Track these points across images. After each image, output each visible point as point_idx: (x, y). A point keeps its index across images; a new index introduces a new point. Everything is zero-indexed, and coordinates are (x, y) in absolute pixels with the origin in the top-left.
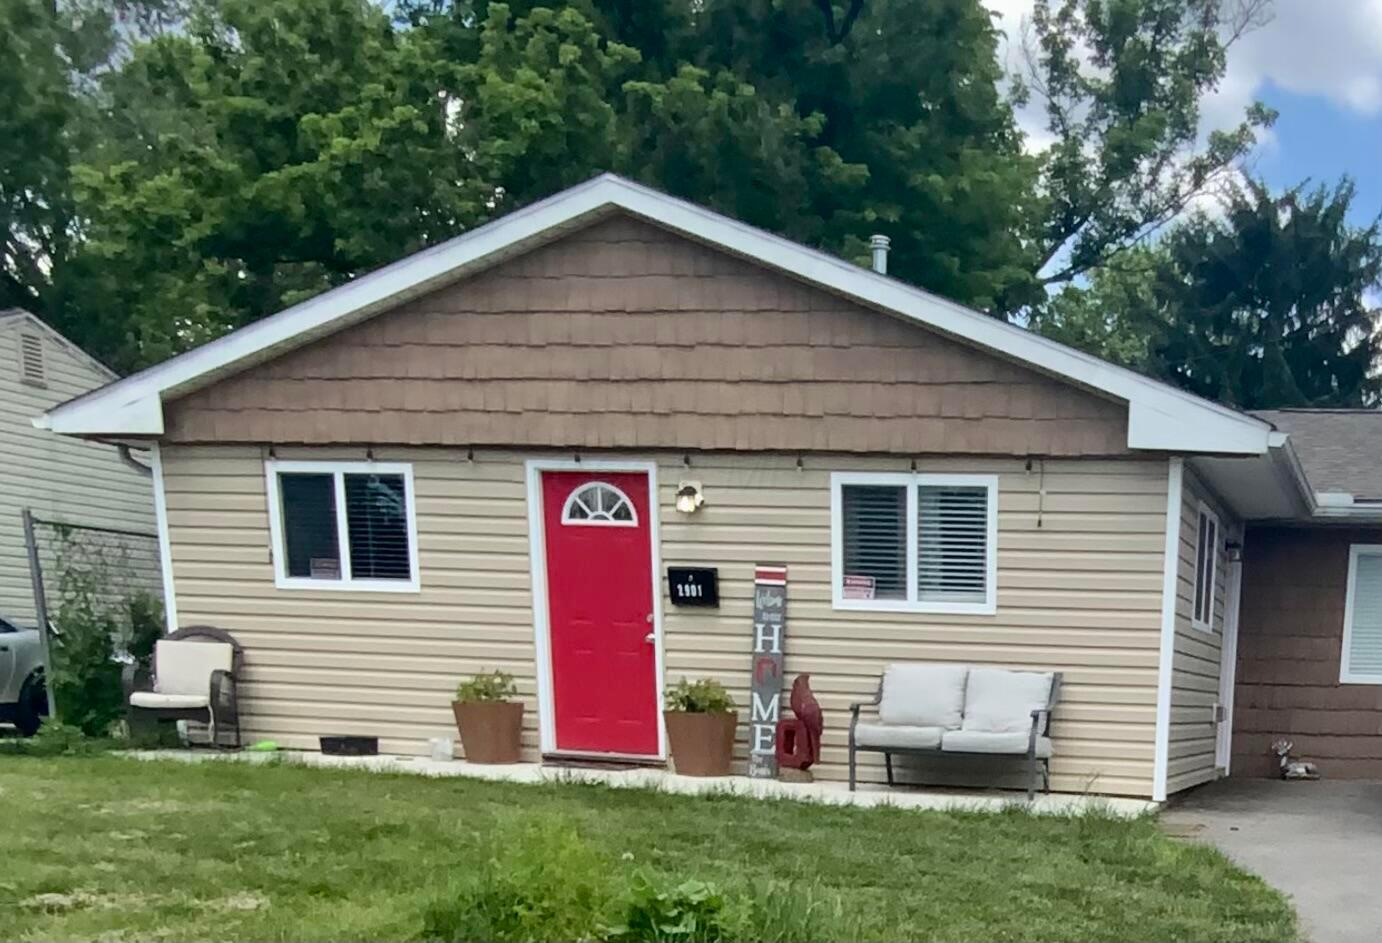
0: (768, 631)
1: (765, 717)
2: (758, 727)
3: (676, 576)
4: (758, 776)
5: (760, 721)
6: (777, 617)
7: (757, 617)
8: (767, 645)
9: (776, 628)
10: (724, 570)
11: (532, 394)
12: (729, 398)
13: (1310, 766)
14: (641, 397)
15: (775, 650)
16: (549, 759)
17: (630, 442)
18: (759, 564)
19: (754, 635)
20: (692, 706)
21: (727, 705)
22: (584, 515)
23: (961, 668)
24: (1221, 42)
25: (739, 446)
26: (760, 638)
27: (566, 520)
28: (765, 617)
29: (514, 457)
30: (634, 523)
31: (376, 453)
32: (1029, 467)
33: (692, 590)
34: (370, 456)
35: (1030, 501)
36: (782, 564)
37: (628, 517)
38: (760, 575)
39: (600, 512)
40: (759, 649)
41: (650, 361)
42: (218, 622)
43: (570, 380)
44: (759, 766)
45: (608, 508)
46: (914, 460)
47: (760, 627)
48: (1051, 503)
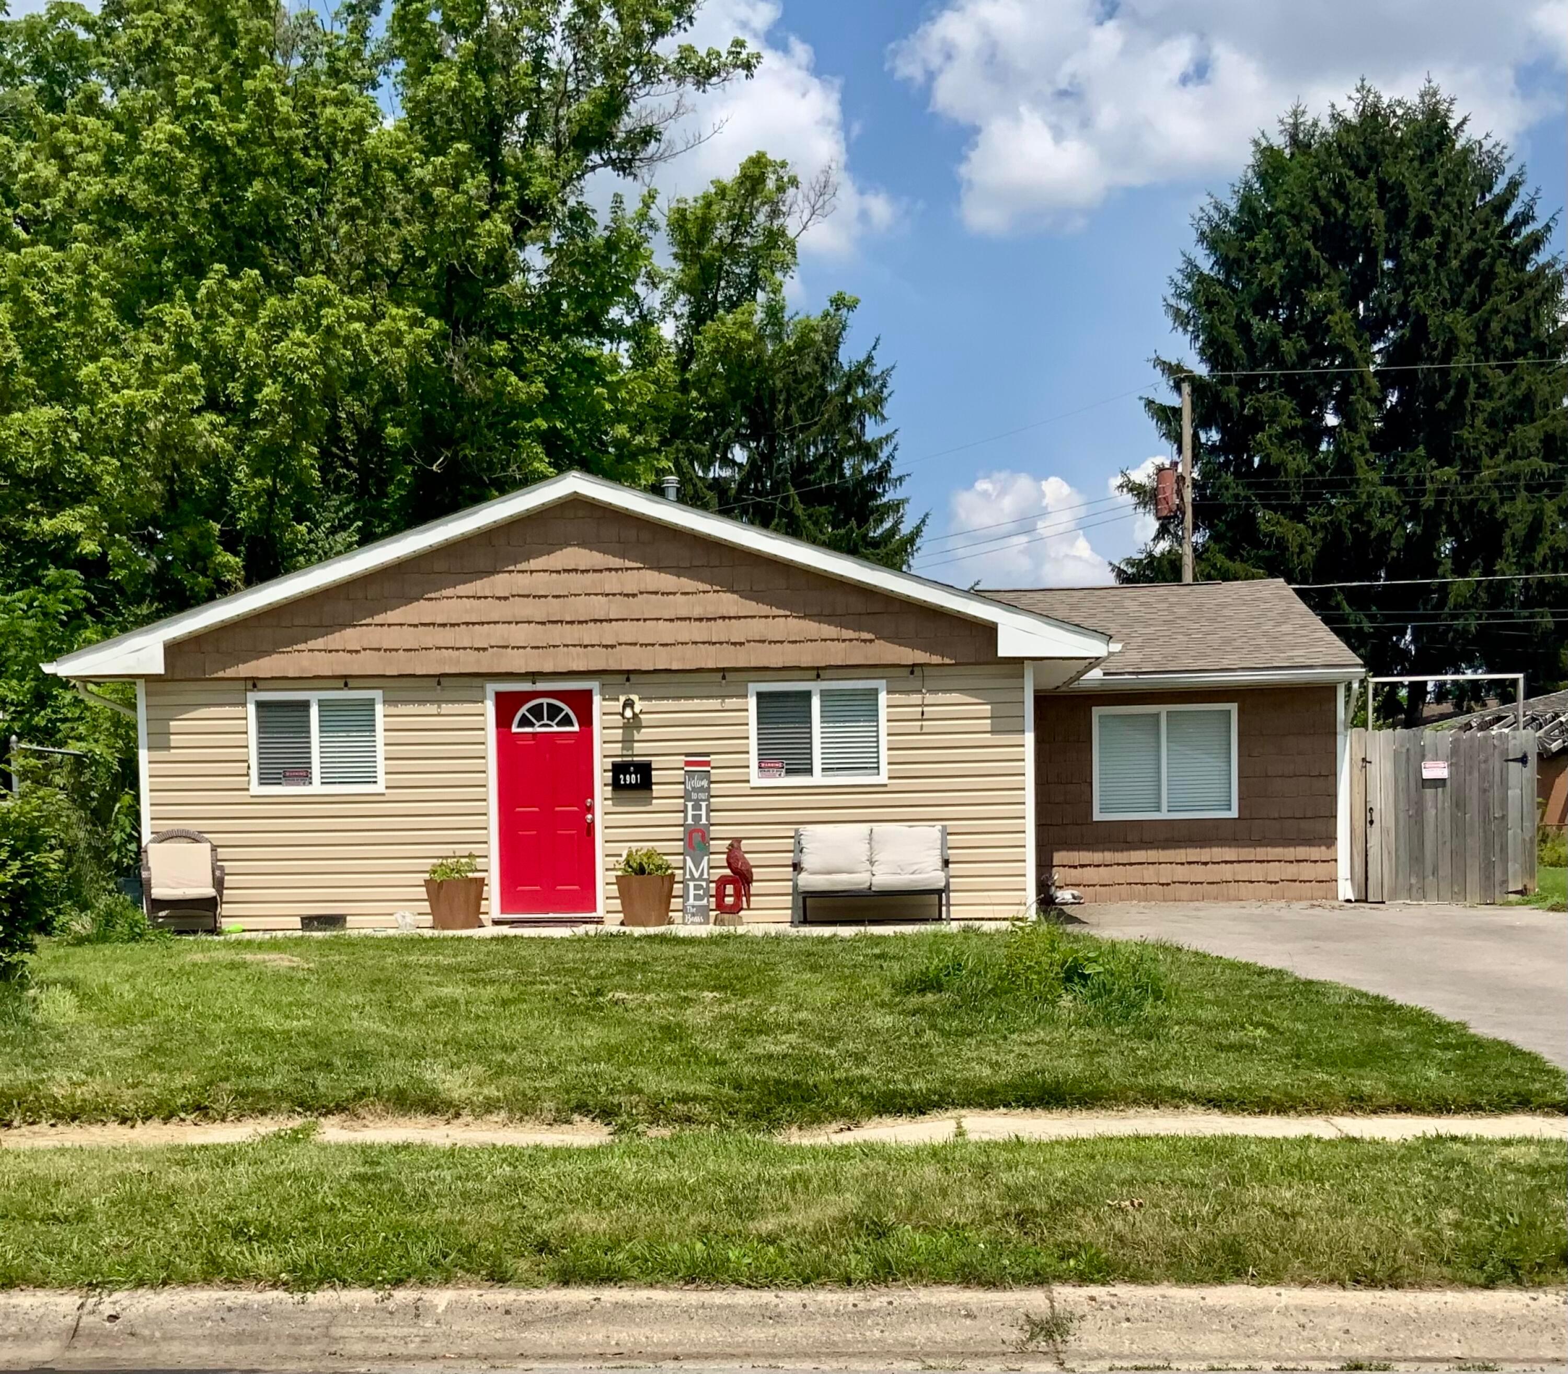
0: (697, 807)
1: (697, 875)
2: (691, 884)
3: (619, 769)
4: (693, 923)
5: (693, 878)
6: (703, 796)
7: (686, 797)
8: (697, 818)
9: (704, 804)
10: (656, 762)
11: (498, 634)
12: (666, 632)
13: (1076, 893)
14: (590, 634)
15: (704, 821)
16: (496, 923)
17: (582, 668)
18: (687, 755)
19: (684, 811)
20: (641, 870)
21: (668, 868)
22: (532, 725)
23: (866, 827)
24: (791, 233)
25: (674, 667)
26: (690, 813)
27: (515, 729)
28: (694, 796)
29: (477, 682)
30: (576, 728)
31: (351, 683)
32: (912, 673)
33: (632, 779)
34: (346, 685)
35: (916, 698)
36: (708, 754)
37: (571, 724)
38: (688, 763)
39: (545, 721)
40: (690, 821)
41: (599, 606)
42: (192, 826)
43: (529, 622)
44: (693, 915)
45: (551, 718)
46: (818, 672)
47: (690, 804)
48: (930, 698)
